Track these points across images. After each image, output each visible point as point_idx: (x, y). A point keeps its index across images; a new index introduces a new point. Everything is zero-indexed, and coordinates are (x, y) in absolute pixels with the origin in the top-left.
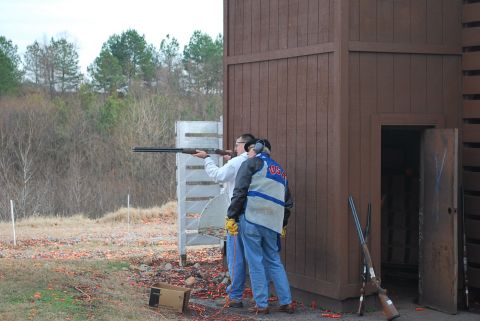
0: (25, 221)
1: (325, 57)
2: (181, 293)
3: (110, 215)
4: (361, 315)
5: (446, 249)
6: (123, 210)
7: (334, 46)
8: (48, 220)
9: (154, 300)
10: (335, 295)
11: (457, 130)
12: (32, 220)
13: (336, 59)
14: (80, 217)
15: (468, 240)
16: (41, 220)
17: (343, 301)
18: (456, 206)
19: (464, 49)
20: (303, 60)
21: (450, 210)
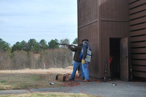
0: (50, 69)
1: (96, 23)
2: (63, 77)
3: (67, 68)
4: (105, 82)
5: (126, 66)
6: (69, 67)
7: (98, 20)
8: (54, 69)
9: (57, 78)
10: (99, 77)
11: (127, 38)
12: (51, 69)
13: (98, 22)
14: (61, 68)
15: (132, 65)
16: (53, 69)
17: (101, 79)
18: (127, 56)
19: (130, 20)
20: (92, 24)
21: (126, 57)
